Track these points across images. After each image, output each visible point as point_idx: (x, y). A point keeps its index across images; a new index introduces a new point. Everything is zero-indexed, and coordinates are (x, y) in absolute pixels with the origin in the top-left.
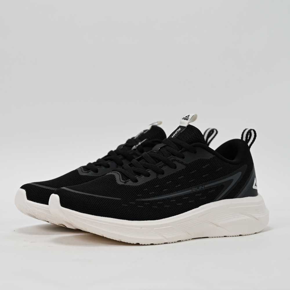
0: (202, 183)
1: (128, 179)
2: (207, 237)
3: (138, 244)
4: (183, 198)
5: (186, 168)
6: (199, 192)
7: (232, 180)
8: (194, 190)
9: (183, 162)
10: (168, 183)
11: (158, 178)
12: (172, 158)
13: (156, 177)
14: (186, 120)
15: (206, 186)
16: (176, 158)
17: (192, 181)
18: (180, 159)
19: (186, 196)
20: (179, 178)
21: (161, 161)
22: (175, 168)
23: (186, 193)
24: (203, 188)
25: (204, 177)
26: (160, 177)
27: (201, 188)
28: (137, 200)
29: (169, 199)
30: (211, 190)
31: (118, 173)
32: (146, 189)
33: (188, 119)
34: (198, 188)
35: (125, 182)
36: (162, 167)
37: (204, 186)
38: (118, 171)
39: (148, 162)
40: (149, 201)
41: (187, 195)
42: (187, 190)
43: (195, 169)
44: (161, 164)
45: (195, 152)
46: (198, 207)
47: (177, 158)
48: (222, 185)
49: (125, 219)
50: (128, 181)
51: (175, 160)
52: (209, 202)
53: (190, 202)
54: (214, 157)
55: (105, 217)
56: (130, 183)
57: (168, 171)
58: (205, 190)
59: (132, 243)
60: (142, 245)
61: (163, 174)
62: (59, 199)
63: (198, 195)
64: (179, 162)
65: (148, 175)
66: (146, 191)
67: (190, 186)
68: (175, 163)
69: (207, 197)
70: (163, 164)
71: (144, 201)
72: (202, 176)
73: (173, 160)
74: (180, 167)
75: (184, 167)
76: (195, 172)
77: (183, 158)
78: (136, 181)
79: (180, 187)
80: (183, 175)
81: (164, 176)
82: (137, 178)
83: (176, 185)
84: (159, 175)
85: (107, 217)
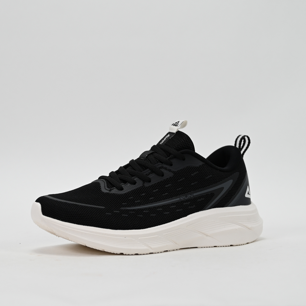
0: (190, 191)
1: (114, 187)
2: (197, 247)
3: (122, 254)
4: (171, 207)
5: (174, 176)
6: (187, 200)
7: (222, 188)
8: (182, 198)
9: (170, 170)
10: (154, 191)
11: (144, 186)
12: (160, 165)
13: (142, 185)
14: (176, 126)
15: (195, 194)
16: (163, 165)
17: (180, 189)
18: (168, 167)
19: (173, 205)
20: (167, 186)
21: (148, 168)
22: (163, 175)
23: (174, 201)
24: (192, 196)
25: (193, 185)
26: (147, 185)
27: (189, 196)
28: (122, 208)
29: (155, 208)
30: (200, 199)
31: (104, 180)
32: (132, 197)
33: (177, 125)
34: (186, 197)
35: (110, 190)
36: (149, 174)
37: (193, 195)
38: (104, 179)
39: (134, 170)
40: (134, 210)
41: (175, 203)
42: (174, 199)
43: (184, 177)
44: (147, 171)
45: (184, 160)
46: (186, 216)
47: (165, 166)
48: (212, 193)
49: (108, 229)
50: (113, 189)
51: (162, 167)
52: (198, 211)
53: (178, 210)
54: (203, 164)
55: (88, 226)
56: (115, 191)
57: (155, 179)
58: (194, 198)
59: (116, 253)
60: (126, 255)
61: (150, 181)
62: (41, 207)
63: (186, 203)
64: (167, 170)
65: (134, 183)
66: (132, 199)
67: (178, 195)
68: (163, 170)
69: (196, 206)
70: (150, 171)
71: (129, 210)
72: (191, 184)
73: (160, 168)
74: (168, 175)
75: (171, 175)
76: (183, 180)
77: (171, 165)
78: (122, 189)
79: (167, 195)
80: (170, 183)
81: (150, 184)
82: (123, 186)
83: (163, 193)
84: (146, 182)
85: (90, 226)
